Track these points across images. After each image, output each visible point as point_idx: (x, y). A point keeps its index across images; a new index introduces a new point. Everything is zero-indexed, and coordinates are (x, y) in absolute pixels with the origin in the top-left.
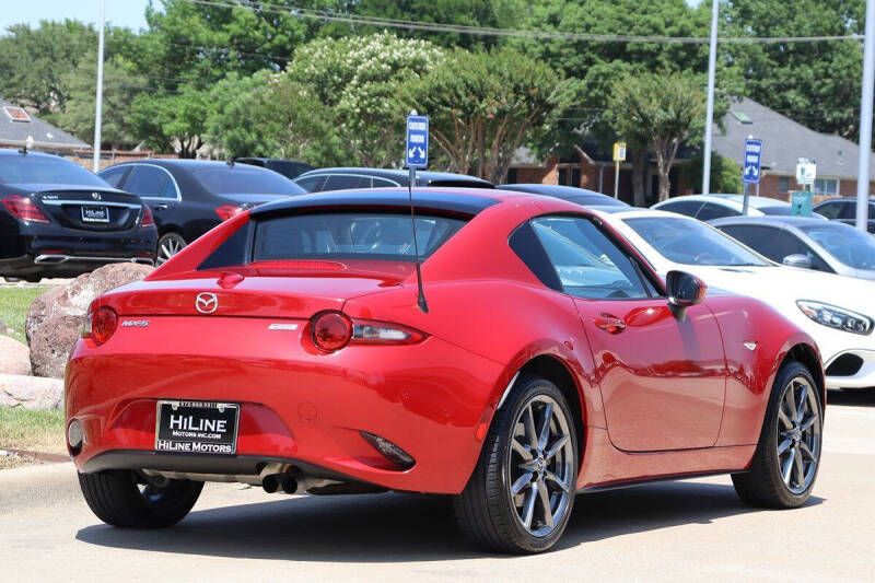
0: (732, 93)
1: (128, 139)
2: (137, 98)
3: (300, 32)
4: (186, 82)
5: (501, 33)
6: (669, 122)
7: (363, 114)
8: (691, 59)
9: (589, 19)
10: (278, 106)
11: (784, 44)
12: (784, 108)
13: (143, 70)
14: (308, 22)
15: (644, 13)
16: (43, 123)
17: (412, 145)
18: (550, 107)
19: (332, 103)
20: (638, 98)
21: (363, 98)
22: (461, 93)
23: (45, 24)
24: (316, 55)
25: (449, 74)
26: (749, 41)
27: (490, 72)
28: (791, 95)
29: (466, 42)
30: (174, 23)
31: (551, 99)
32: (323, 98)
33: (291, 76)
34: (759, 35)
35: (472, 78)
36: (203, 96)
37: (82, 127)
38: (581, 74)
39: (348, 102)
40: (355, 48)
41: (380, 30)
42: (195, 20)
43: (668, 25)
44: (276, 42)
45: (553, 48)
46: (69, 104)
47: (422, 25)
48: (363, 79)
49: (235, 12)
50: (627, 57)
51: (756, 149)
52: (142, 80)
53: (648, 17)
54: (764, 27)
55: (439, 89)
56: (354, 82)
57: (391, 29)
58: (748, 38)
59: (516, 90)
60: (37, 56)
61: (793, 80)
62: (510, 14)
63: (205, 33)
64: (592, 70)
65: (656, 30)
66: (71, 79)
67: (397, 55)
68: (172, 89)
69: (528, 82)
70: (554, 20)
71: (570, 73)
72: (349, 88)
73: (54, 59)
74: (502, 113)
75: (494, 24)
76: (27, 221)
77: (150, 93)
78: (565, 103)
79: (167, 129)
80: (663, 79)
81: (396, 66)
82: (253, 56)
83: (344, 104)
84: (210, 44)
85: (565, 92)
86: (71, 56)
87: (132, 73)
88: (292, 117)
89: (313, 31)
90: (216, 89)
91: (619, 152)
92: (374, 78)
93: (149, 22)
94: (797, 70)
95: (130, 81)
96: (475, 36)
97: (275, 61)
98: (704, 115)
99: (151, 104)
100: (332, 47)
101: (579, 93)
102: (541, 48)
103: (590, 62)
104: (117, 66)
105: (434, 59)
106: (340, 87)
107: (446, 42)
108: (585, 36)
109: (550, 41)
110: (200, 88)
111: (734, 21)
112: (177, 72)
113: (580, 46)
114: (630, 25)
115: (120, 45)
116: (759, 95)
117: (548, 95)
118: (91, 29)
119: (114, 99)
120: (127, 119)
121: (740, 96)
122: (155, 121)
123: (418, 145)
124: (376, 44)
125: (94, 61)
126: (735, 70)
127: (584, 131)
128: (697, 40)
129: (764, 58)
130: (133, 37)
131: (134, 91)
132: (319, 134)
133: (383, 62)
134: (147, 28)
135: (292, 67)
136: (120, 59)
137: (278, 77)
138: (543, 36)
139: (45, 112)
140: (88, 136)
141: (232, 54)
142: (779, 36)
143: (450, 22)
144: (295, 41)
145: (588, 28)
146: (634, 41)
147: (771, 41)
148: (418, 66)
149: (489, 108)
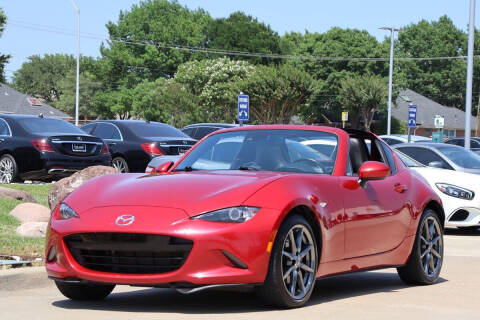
0: (400, 86)
1: (92, 114)
2: (97, 93)
3: (180, 58)
4: (122, 84)
5: (283, 57)
6: (370, 100)
7: (214, 99)
8: (380, 69)
9: (329, 50)
10: (170, 95)
11: (427, 61)
12: (427, 94)
13: (99, 78)
14: (185, 53)
15: (356, 46)
16: (47, 106)
17: (240, 110)
18: (309, 94)
19: (199, 94)
20: (354, 88)
21: (214, 91)
22: (264, 86)
23: (46, 56)
24: (188, 69)
25: (258, 77)
26: (409, 60)
27: (278, 76)
28: (430, 87)
29: (265, 62)
30: (115, 54)
31: (309, 89)
32: (193, 91)
33: (176, 80)
34: (414, 56)
35: (270, 79)
36: (130, 91)
37: (69, 108)
38: (324, 78)
39: (206, 93)
40: (209, 65)
41: (222, 56)
42: (126, 52)
43: (368, 52)
44: (168, 63)
45: (310, 65)
46: (61, 97)
47: (243, 53)
48: (215, 81)
49: (146, 48)
50: (348, 69)
51: (415, 110)
52: (100, 84)
53: (358, 48)
54: (416, 53)
55: (253, 85)
56: (209, 83)
57: (228, 56)
58: (409, 58)
59: (292, 85)
60: (44, 72)
61: (431, 79)
62: (287, 47)
63: (131, 59)
64: (331, 76)
65: (363, 56)
66: (62, 84)
67: (231, 69)
68: (115, 88)
69: (297, 81)
70: (310, 50)
71: (319, 77)
72: (206, 86)
73: (54, 74)
74: (285, 97)
75: (279, 52)
76: (43, 152)
77: (103, 90)
78: (318, 91)
79: (113, 109)
80: (367, 79)
81: (231, 75)
82: (156, 71)
83: (204, 94)
84: (134, 64)
85: (317, 86)
86: (62, 72)
87: (93, 80)
88: (177, 101)
89: (187, 57)
90: (138, 87)
91: (345, 116)
92: (220, 81)
93: (102, 53)
94: (433, 74)
95: (93, 84)
96: (270, 59)
97: (168, 73)
98: (387, 97)
99: (104, 96)
100: (197, 65)
101: (324, 87)
102: (304, 65)
103: (329, 71)
104: (86, 77)
105: (250, 70)
106: (202, 85)
107: (255, 62)
108: (327, 58)
109: (308, 61)
110: (129, 87)
111: (401, 50)
112: (117, 79)
113: (325, 63)
114: (349, 53)
115: (87, 66)
116: (415, 88)
117: (308, 87)
118: (72, 57)
119: (85, 93)
120: (92, 104)
121: (404, 88)
122: (107, 105)
123: (244, 109)
124: (220, 63)
125: (74, 74)
126: (402, 74)
127: (327, 106)
128: (382, 59)
129: (417, 68)
130: (94, 62)
131: (95, 89)
132: (191, 109)
133: (224, 72)
134: (101, 57)
135: (176, 76)
136: (87, 73)
137: (170, 81)
138: (304, 58)
139: (49, 101)
140: (72, 113)
141: (146, 69)
142: (425, 57)
143: (257, 51)
144: (178, 62)
145: (328, 54)
146: (352, 60)
147: (420, 59)
148: (241, 74)
149: (278, 94)
